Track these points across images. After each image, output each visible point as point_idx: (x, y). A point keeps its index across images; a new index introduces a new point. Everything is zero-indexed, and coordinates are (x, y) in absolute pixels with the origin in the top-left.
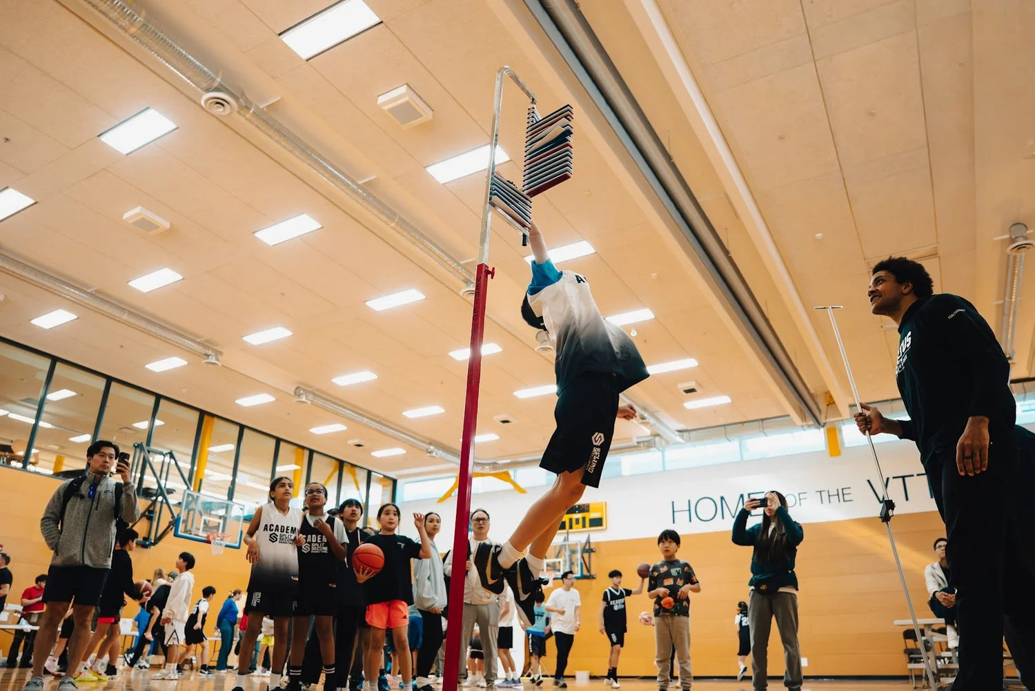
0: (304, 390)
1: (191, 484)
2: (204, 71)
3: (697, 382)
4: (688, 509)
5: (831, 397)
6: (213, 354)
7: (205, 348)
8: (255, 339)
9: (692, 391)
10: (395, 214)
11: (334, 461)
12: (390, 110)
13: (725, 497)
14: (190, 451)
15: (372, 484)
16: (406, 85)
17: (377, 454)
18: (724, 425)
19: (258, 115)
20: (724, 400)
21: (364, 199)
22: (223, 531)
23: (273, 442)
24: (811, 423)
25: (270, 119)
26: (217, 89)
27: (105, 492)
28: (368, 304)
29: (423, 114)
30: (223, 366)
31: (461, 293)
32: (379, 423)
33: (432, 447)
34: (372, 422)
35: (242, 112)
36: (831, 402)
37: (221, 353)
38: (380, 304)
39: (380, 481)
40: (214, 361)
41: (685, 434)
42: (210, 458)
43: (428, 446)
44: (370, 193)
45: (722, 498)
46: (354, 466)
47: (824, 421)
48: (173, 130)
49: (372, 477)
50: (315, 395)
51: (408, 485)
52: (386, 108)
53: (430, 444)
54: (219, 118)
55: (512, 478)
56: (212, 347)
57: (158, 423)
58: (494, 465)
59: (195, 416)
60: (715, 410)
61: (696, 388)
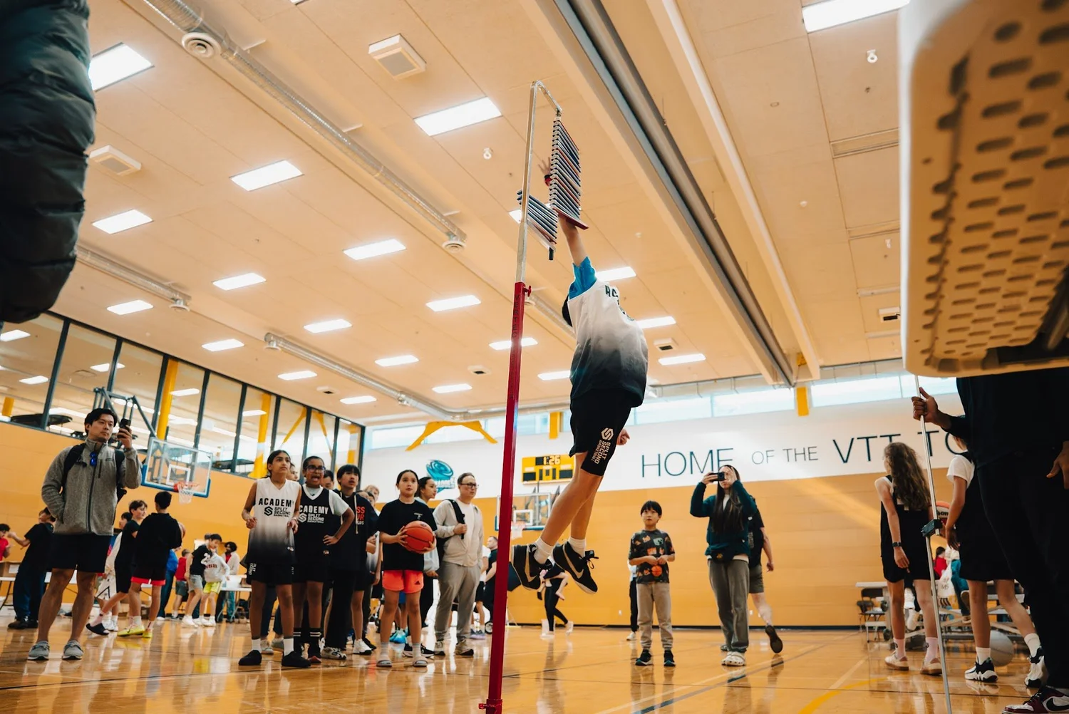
0: (275, 336)
1: (155, 429)
2: (185, 10)
3: (673, 339)
4: (657, 463)
5: (803, 358)
6: (181, 298)
7: (172, 292)
8: (226, 284)
9: (668, 348)
10: (380, 164)
11: (302, 408)
12: (382, 60)
13: (694, 453)
14: (154, 396)
15: (340, 431)
16: (399, 36)
17: (347, 401)
18: (697, 382)
19: (241, 58)
20: (699, 357)
21: (349, 148)
22: (191, 480)
23: (240, 387)
24: (782, 382)
25: (253, 63)
26: (200, 30)
27: (106, 460)
28: (345, 252)
29: (415, 65)
30: (191, 311)
31: (444, 245)
32: (350, 370)
33: (403, 396)
34: (344, 370)
35: (225, 54)
36: (803, 362)
37: (189, 297)
38: (359, 253)
39: (347, 427)
40: (182, 305)
41: (658, 389)
42: (174, 402)
43: (399, 395)
44: (356, 144)
45: (692, 453)
46: (322, 412)
47: (795, 381)
48: (148, 69)
49: (340, 424)
50: (286, 342)
51: (376, 432)
52: (377, 58)
53: (402, 392)
54: (202, 60)
55: (483, 427)
56: (180, 290)
57: (119, 366)
58: (465, 414)
59: (158, 360)
60: (689, 367)
61: (672, 346)
